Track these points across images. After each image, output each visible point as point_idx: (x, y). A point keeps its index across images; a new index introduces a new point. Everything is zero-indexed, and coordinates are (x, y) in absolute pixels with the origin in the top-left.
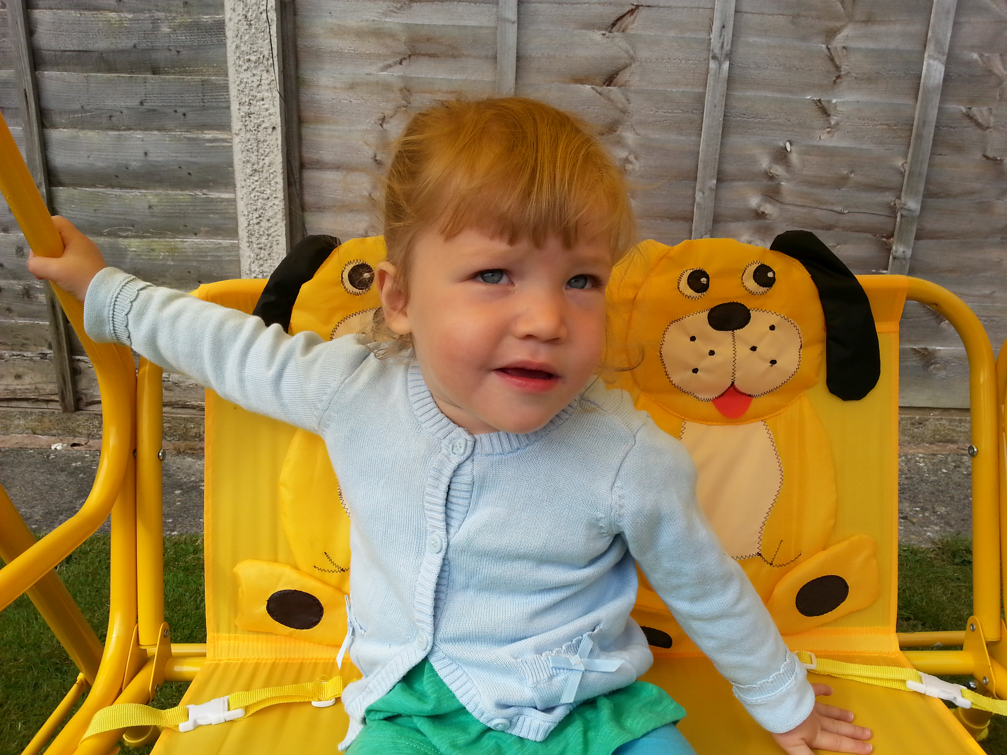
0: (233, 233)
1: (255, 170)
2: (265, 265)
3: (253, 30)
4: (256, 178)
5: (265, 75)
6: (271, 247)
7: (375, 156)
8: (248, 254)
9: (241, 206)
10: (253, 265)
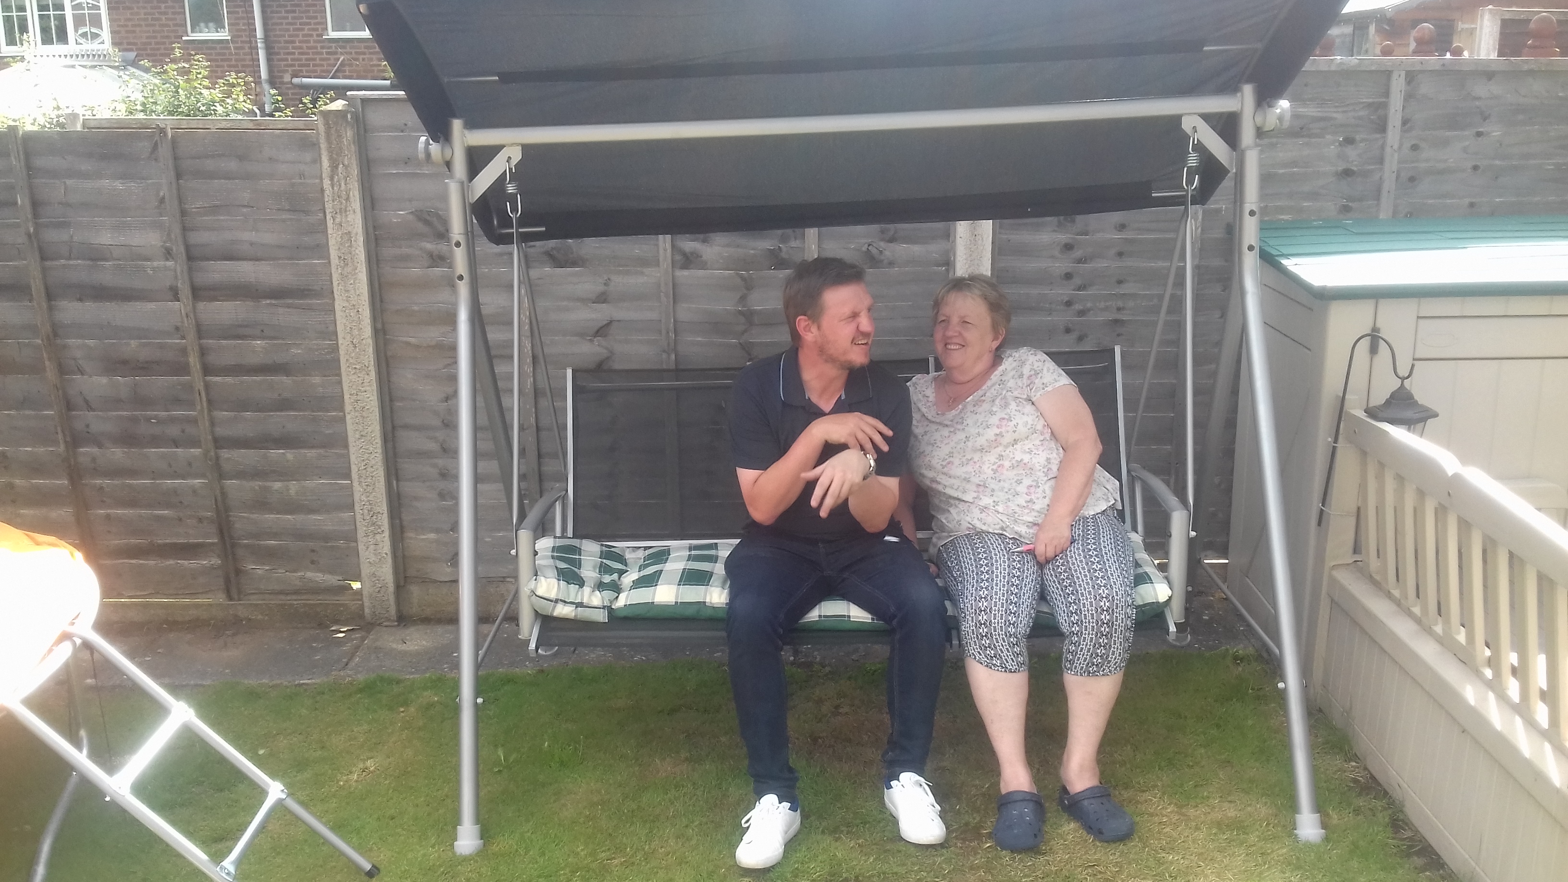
0: (348, 476)
1: (362, 436)
2: (371, 496)
3: (357, 350)
4: (363, 440)
5: (366, 376)
6: (374, 484)
7: (443, 421)
8: (358, 489)
9: (353, 458)
10: (362, 497)
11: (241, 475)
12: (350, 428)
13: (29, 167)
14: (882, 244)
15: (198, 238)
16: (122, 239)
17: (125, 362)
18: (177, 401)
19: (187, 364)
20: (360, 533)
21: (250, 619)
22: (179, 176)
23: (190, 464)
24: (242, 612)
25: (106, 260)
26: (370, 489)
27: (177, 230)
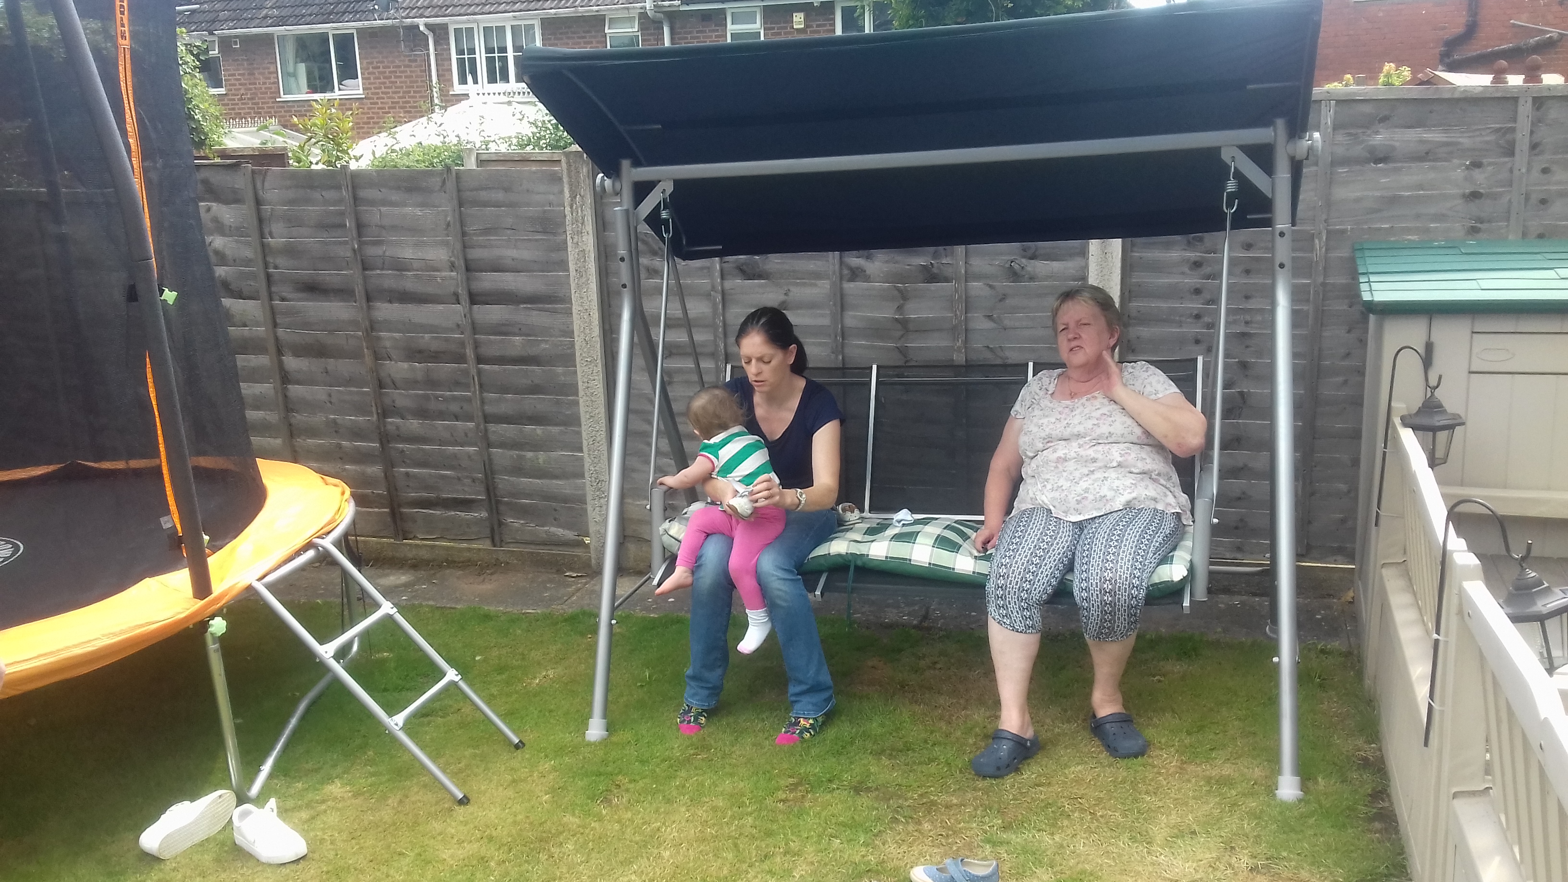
1: (591, 416)
2: (597, 467)
3: (589, 346)
4: (591, 420)
6: (599, 457)
8: (588, 461)
10: (591, 467)
11: (502, 445)
12: (582, 409)
13: (355, 198)
14: (1024, 260)
15: (475, 254)
16: (420, 255)
17: (420, 352)
18: (457, 384)
19: (465, 354)
20: (589, 498)
21: (508, 563)
22: (461, 205)
23: (466, 435)
24: (502, 557)
25: (408, 270)
26: (596, 460)
27: (458, 246)
